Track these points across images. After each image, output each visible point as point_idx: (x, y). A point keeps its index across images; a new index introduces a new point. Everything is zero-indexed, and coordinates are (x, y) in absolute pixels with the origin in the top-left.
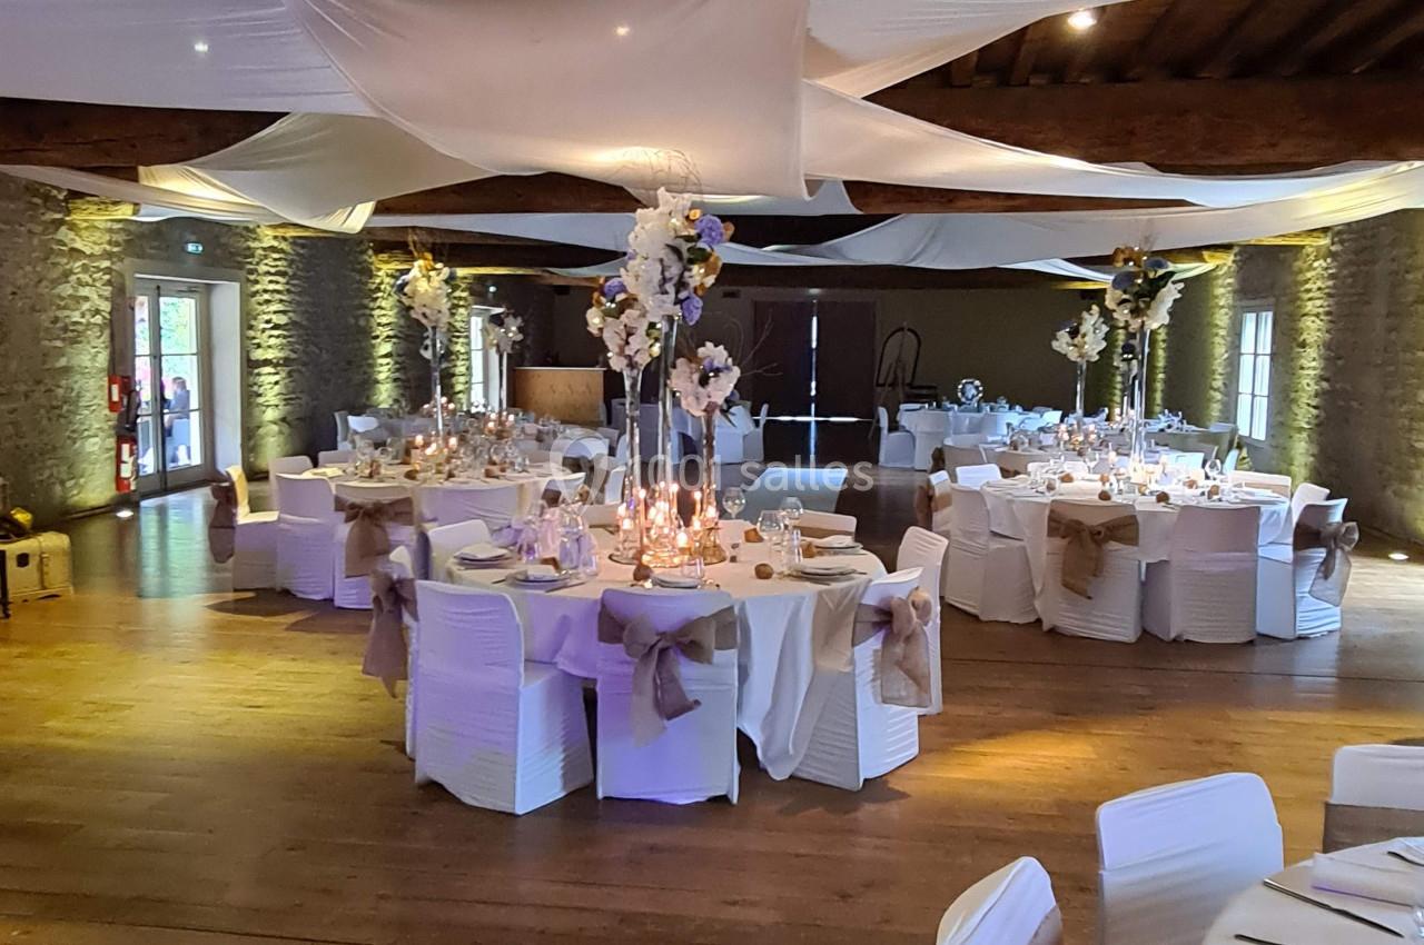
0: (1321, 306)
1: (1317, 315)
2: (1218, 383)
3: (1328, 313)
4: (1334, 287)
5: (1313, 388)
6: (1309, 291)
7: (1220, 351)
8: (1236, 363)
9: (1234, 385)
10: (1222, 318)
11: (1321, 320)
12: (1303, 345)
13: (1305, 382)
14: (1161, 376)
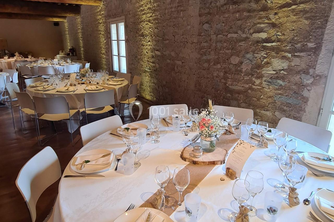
0: (151, 17)
1: (149, 21)
2: (104, 51)
3: (154, 20)
4: (158, 6)
5: (150, 54)
6: (142, 11)
7: (103, 40)
8: (110, 43)
9: (110, 52)
10: (102, 28)
11: (152, 23)
12: (143, 35)
13: (145, 52)
14: (82, 49)
